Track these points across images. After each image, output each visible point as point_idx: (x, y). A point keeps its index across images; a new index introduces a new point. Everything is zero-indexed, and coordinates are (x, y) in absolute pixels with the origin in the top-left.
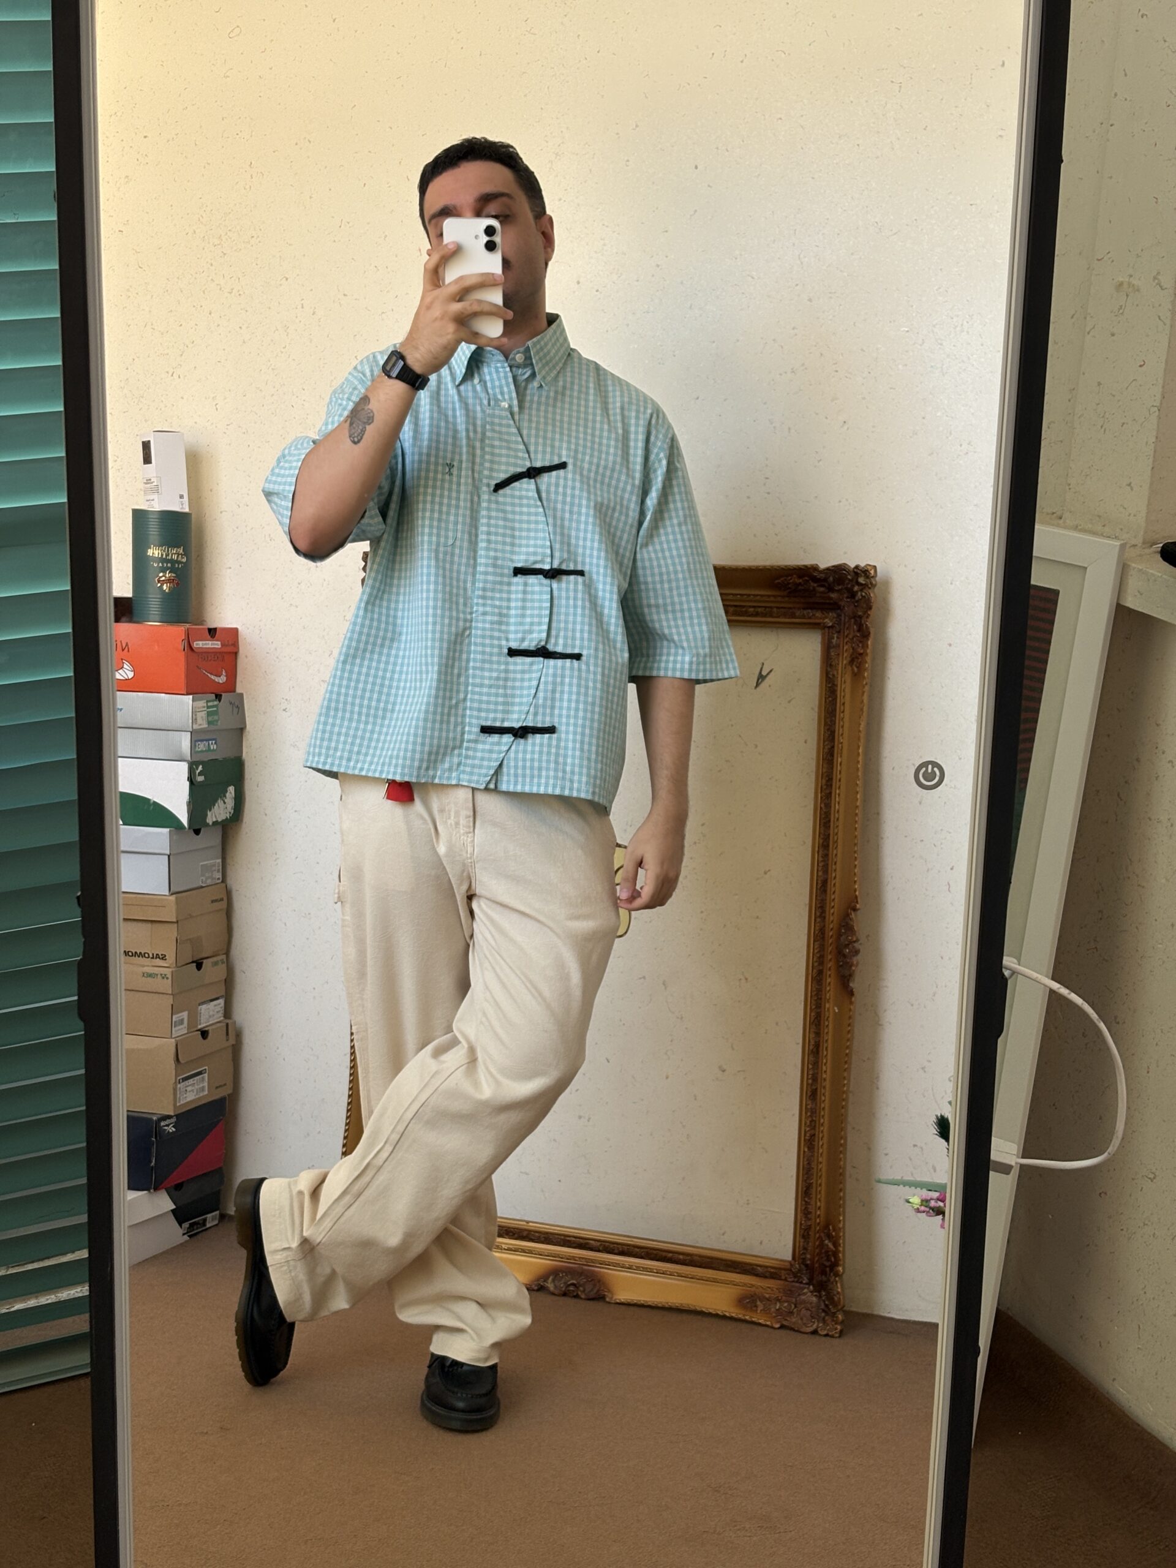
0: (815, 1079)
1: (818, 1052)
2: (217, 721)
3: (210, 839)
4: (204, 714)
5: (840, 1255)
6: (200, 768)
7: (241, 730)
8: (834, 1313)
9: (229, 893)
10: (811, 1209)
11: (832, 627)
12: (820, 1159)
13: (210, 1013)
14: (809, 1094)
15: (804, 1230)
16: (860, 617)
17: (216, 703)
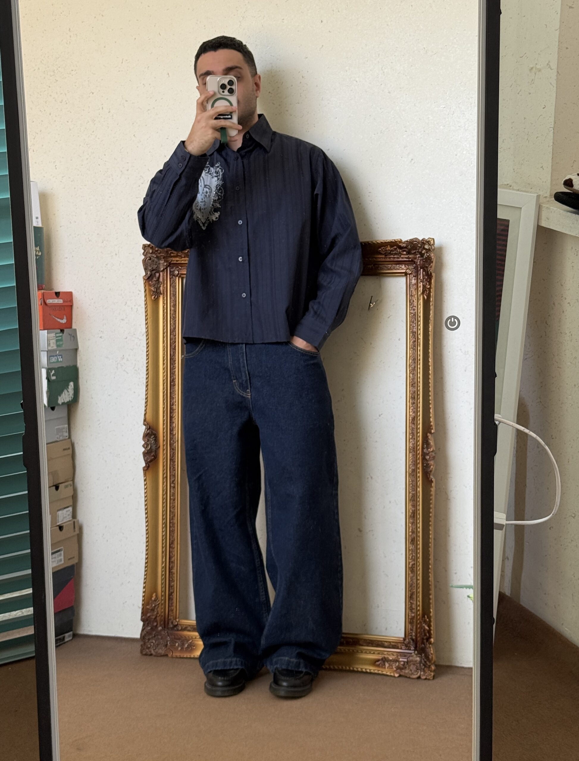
0: (413, 532)
1: (414, 517)
2: (62, 345)
3: (61, 413)
4: (54, 341)
5: (432, 632)
6: (53, 372)
7: (76, 350)
8: (430, 666)
9: (73, 445)
10: (414, 606)
11: (411, 274)
12: (418, 578)
13: (64, 516)
14: (410, 541)
15: (410, 621)
16: (427, 267)
17: (61, 334)
